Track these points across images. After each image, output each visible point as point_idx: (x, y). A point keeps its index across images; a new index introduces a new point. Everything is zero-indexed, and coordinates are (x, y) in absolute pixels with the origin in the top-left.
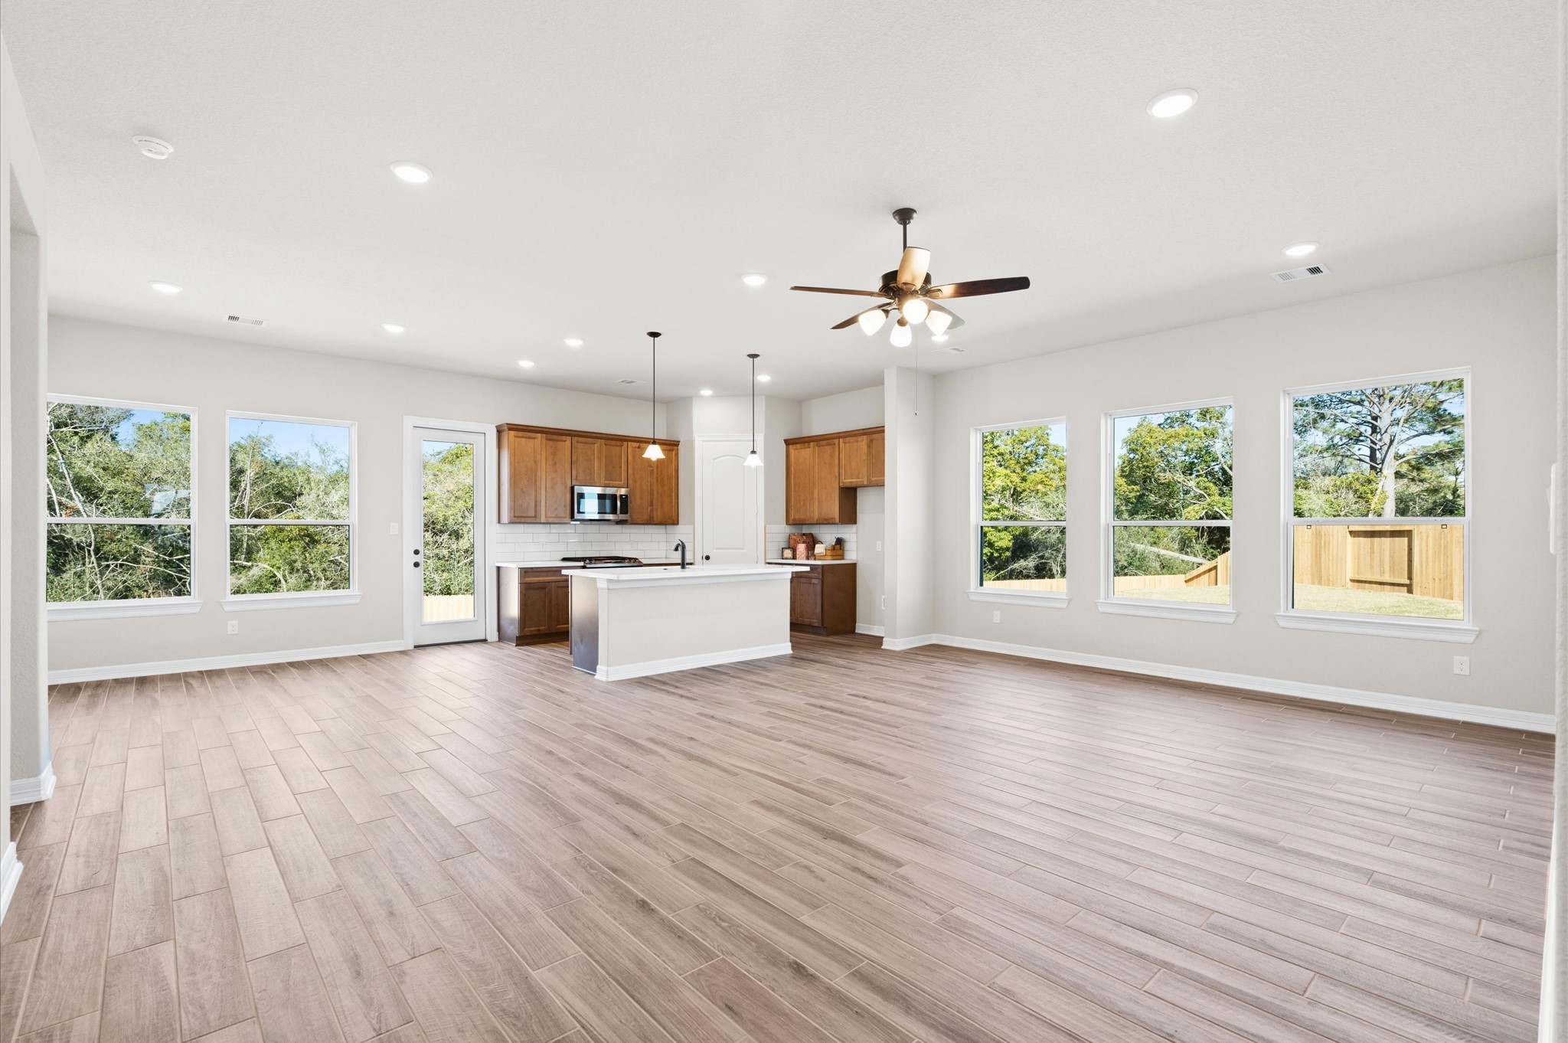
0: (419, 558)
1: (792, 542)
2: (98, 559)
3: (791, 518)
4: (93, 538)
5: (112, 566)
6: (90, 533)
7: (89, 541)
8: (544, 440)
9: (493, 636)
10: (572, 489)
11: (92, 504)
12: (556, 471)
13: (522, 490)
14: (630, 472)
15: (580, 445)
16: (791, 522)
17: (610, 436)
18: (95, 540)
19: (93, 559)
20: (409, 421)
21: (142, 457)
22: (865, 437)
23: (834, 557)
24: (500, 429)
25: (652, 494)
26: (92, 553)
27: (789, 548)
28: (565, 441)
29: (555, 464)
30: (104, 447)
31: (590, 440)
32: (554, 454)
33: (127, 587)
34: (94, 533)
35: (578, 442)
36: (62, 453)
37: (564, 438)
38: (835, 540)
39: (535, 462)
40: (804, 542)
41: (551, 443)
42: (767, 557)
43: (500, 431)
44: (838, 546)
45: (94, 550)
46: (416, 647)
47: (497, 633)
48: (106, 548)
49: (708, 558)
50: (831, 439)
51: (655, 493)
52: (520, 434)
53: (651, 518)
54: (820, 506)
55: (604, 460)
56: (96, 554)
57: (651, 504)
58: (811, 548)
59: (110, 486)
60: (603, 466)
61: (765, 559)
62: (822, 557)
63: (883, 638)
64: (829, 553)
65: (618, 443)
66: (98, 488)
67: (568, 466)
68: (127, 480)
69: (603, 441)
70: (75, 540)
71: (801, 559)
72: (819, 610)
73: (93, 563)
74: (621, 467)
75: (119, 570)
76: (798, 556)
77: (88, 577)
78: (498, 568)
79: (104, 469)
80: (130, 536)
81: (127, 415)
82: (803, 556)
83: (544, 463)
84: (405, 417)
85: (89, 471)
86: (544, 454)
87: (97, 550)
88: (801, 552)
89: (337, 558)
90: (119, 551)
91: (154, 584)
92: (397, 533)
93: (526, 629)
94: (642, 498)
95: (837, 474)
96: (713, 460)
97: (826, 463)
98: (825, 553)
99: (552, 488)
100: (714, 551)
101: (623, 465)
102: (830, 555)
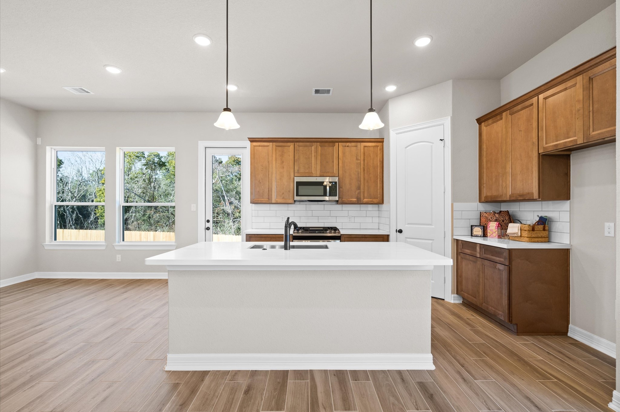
0: (208, 225)
1: (483, 220)
3: (484, 194)
8: (274, 147)
12: (283, 168)
13: (259, 181)
14: (340, 165)
15: (301, 148)
16: (483, 199)
17: (324, 140)
20: (202, 144)
22: (579, 78)
23: (532, 239)
25: (359, 181)
27: (480, 225)
28: (289, 146)
29: (283, 162)
31: (308, 144)
32: (282, 155)
35: (299, 146)
37: (289, 144)
38: (538, 219)
39: (268, 162)
40: (496, 221)
41: (280, 148)
42: (455, 234)
44: (541, 227)
49: (400, 231)
50: (527, 100)
51: (362, 180)
52: (259, 144)
53: (359, 199)
54: (514, 180)
55: (319, 157)
57: (359, 188)
58: (503, 228)
60: (319, 162)
61: (452, 235)
62: (515, 238)
64: (525, 234)
65: (331, 144)
67: (291, 164)
69: (319, 143)
71: (492, 238)
72: (505, 302)
74: (333, 162)
76: (489, 234)
82: (494, 235)
83: (274, 162)
84: (200, 142)
86: (274, 156)
88: (491, 230)
92: (195, 210)
94: (350, 184)
95: (535, 140)
96: (406, 148)
97: (521, 131)
98: (520, 234)
99: (280, 179)
100: (406, 226)
101: (335, 160)
102: (528, 237)
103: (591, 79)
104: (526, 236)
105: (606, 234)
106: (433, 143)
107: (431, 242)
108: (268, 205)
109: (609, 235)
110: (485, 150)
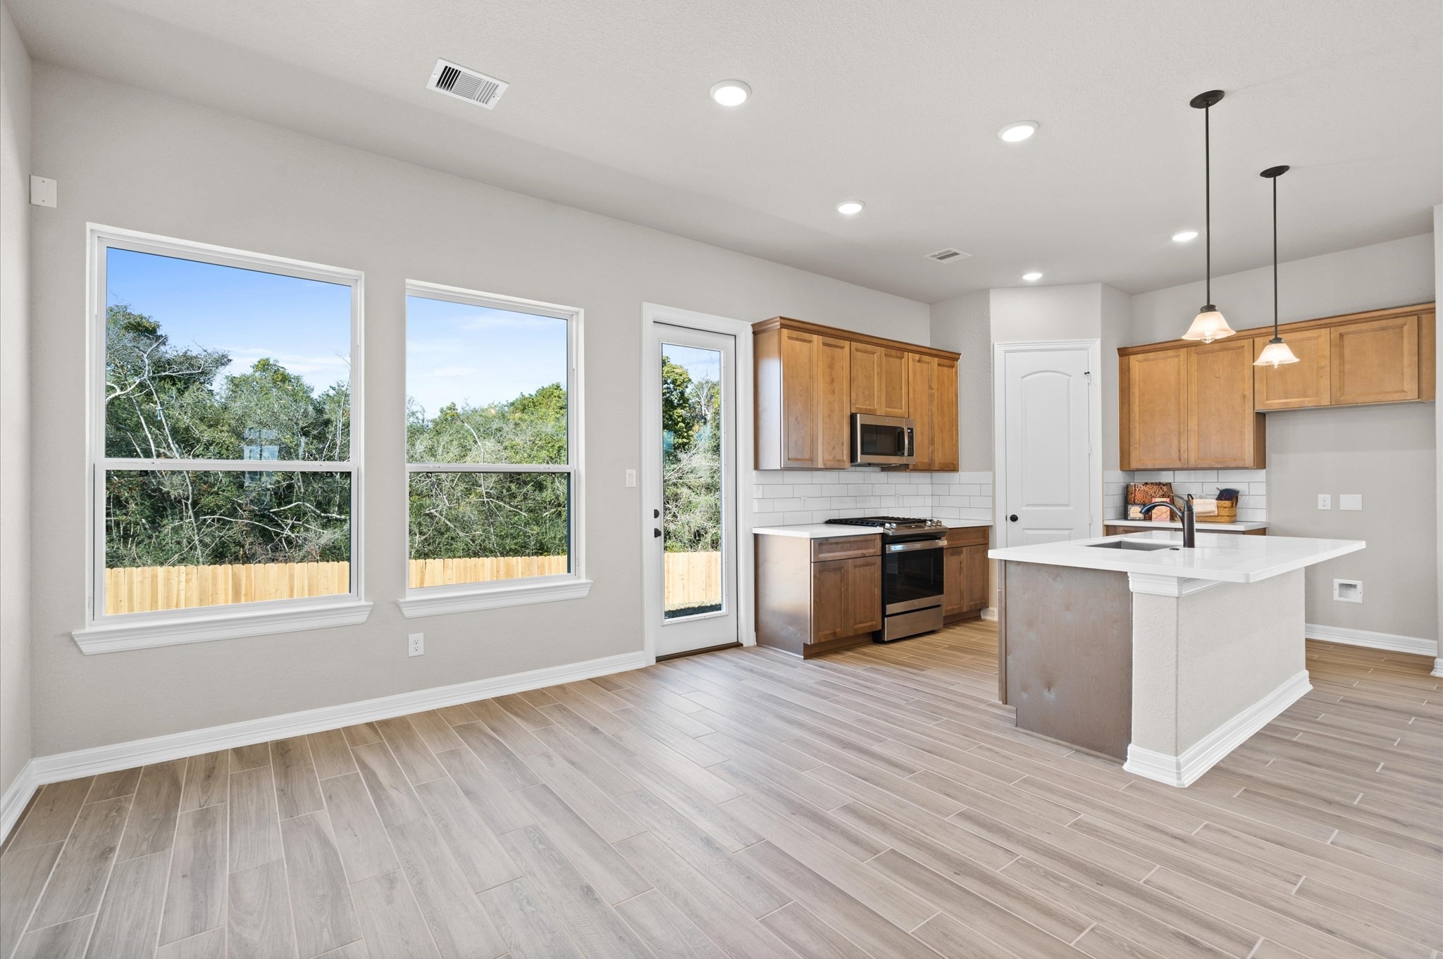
0: (656, 523)
2: (196, 515)
3: (1135, 460)
4: (190, 491)
5: (209, 521)
6: (187, 485)
7: (186, 493)
8: (822, 347)
9: (748, 638)
10: (853, 418)
11: (190, 455)
12: (834, 392)
13: (797, 418)
14: (910, 394)
15: (859, 354)
16: (1127, 469)
17: (891, 343)
18: (192, 493)
19: (191, 512)
20: (651, 311)
21: (237, 407)
22: (1325, 332)
23: (1230, 519)
24: (757, 330)
25: (932, 427)
26: (190, 507)
28: (844, 348)
29: (833, 380)
30: (200, 397)
31: (869, 347)
32: (832, 365)
33: (224, 543)
34: (192, 486)
35: (857, 350)
36: (162, 404)
37: (842, 343)
38: (1218, 493)
39: (811, 377)
41: (829, 349)
42: (1105, 517)
43: (758, 331)
44: (1230, 502)
45: (191, 504)
46: (660, 659)
47: (755, 633)
48: (204, 501)
49: (1014, 518)
51: (936, 426)
52: (795, 334)
53: (932, 461)
55: (884, 377)
56: (194, 508)
57: (932, 442)
59: (206, 437)
60: (882, 387)
61: (1103, 520)
62: (1210, 519)
63: (1434, 658)
65: (899, 353)
66: (194, 438)
67: (846, 385)
68: (223, 431)
69: (883, 349)
70: (173, 494)
71: (1161, 520)
73: (190, 518)
74: (901, 389)
75: (217, 525)
77: (186, 532)
78: (756, 536)
79: (202, 420)
80: (226, 489)
81: (223, 361)
82: (1164, 516)
83: (820, 380)
84: (645, 305)
85: (186, 420)
86: (820, 365)
87: (195, 504)
89: (432, 511)
90: (217, 504)
91: (251, 540)
92: (634, 485)
93: (821, 633)
94: (921, 434)
95: (1248, 393)
96: (1022, 378)
97: (1219, 377)
98: (1216, 513)
99: (830, 416)
100: (1024, 508)
101: (903, 386)
102: (1228, 516)
103: (1341, 335)
104: (1227, 514)
105: (1320, 507)
106: (1071, 376)
107: (1068, 532)
108: (809, 473)
109: (1325, 508)
110: (1137, 395)
